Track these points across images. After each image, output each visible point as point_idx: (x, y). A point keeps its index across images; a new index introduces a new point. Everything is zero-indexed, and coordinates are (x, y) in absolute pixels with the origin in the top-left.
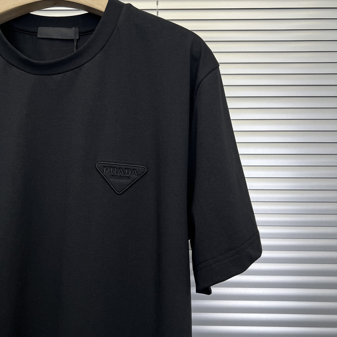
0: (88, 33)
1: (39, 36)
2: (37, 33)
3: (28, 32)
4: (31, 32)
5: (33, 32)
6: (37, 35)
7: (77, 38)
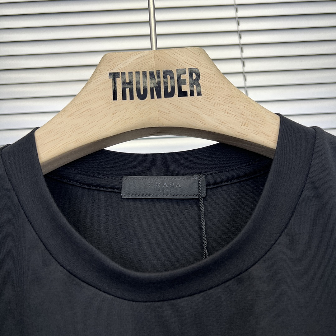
0: (223, 184)
1: (124, 195)
2: (121, 189)
3: (100, 187)
4: (107, 188)
5: (110, 188)
6: (121, 193)
7: (204, 194)
